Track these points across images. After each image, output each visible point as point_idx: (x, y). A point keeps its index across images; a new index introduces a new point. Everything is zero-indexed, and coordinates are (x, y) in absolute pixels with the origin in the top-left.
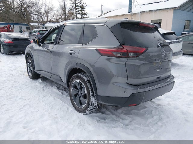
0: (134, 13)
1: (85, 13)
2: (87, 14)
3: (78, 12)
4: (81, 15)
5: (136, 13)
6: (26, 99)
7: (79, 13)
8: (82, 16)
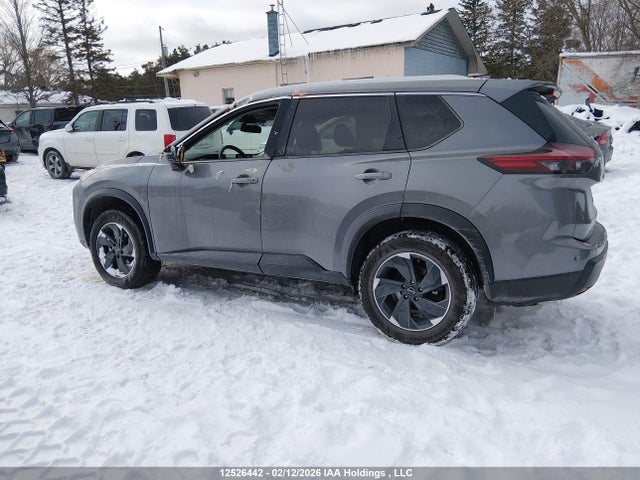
0: (289, 56)
1: (106, 54)
2: (110, 57)
3: (77, 51)
4: (90, 62)
5: (296, 59)
6: (200, 346)
7: (80, 55)
8: (93, 65)
